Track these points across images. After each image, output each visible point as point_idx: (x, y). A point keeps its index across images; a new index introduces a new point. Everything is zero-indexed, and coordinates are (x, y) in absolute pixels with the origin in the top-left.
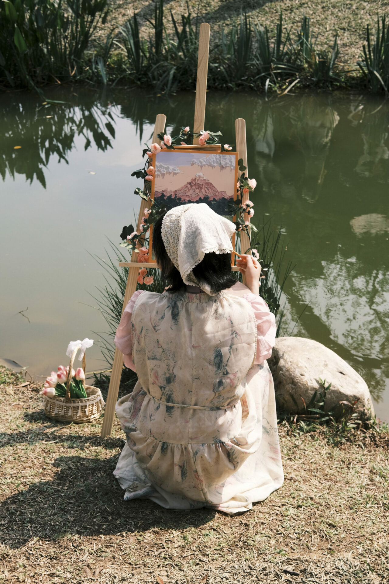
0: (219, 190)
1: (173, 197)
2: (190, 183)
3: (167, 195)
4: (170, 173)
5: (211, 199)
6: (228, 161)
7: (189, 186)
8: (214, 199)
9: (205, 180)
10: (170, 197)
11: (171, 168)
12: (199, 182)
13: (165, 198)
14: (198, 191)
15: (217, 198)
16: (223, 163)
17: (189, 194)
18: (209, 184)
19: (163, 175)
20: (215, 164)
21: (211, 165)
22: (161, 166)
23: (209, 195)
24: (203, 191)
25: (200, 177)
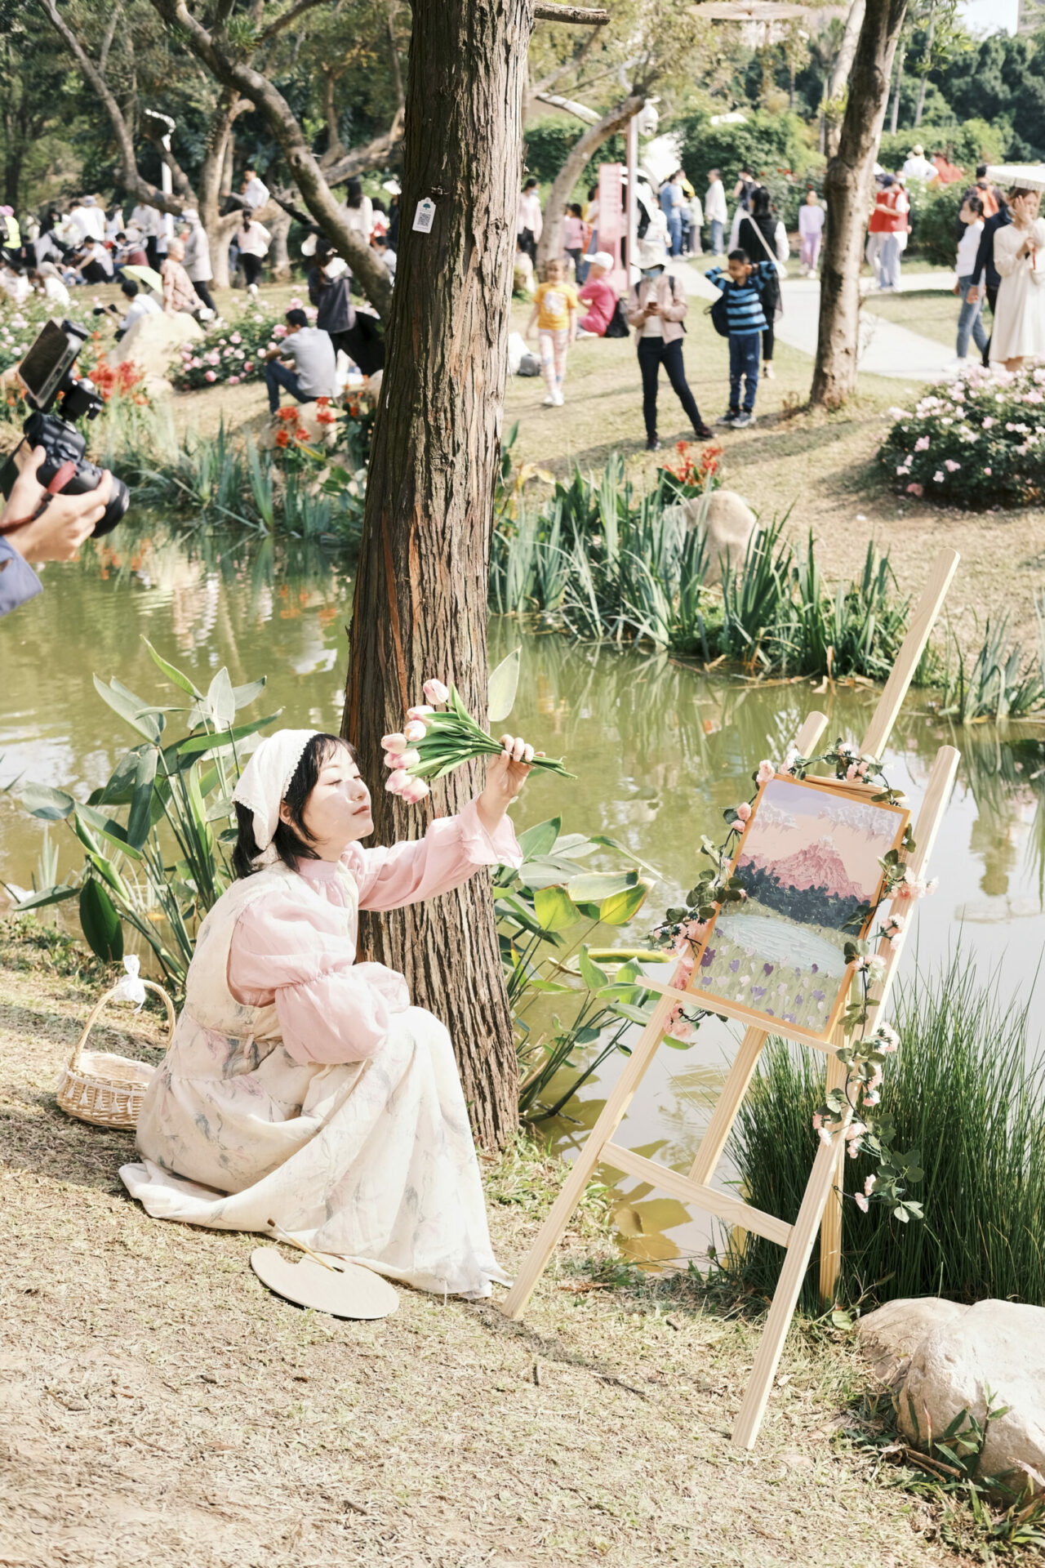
0: (851, 880)
1: (767, 873)
2: (805, 853)
3: (759, 866)
4: (778, 825)
5: (830, 893)
6: (885, 823)
7: (801, 857)
8: (836, 896)
9: (832, 852)
10: (761, 872)
11: (784, 814)
12: (821, 854)
13: (754, 872)
14: (813, 870)
15: (842, 896)
16: (875, 825)
17: (795, 873)
18: (837, 862)
19: (765, 825)
20: (861, 826)
21: (852, 826)
22: (767, 808)
23: (830, 885)
24: (822, 873)
25: (826, 844)
